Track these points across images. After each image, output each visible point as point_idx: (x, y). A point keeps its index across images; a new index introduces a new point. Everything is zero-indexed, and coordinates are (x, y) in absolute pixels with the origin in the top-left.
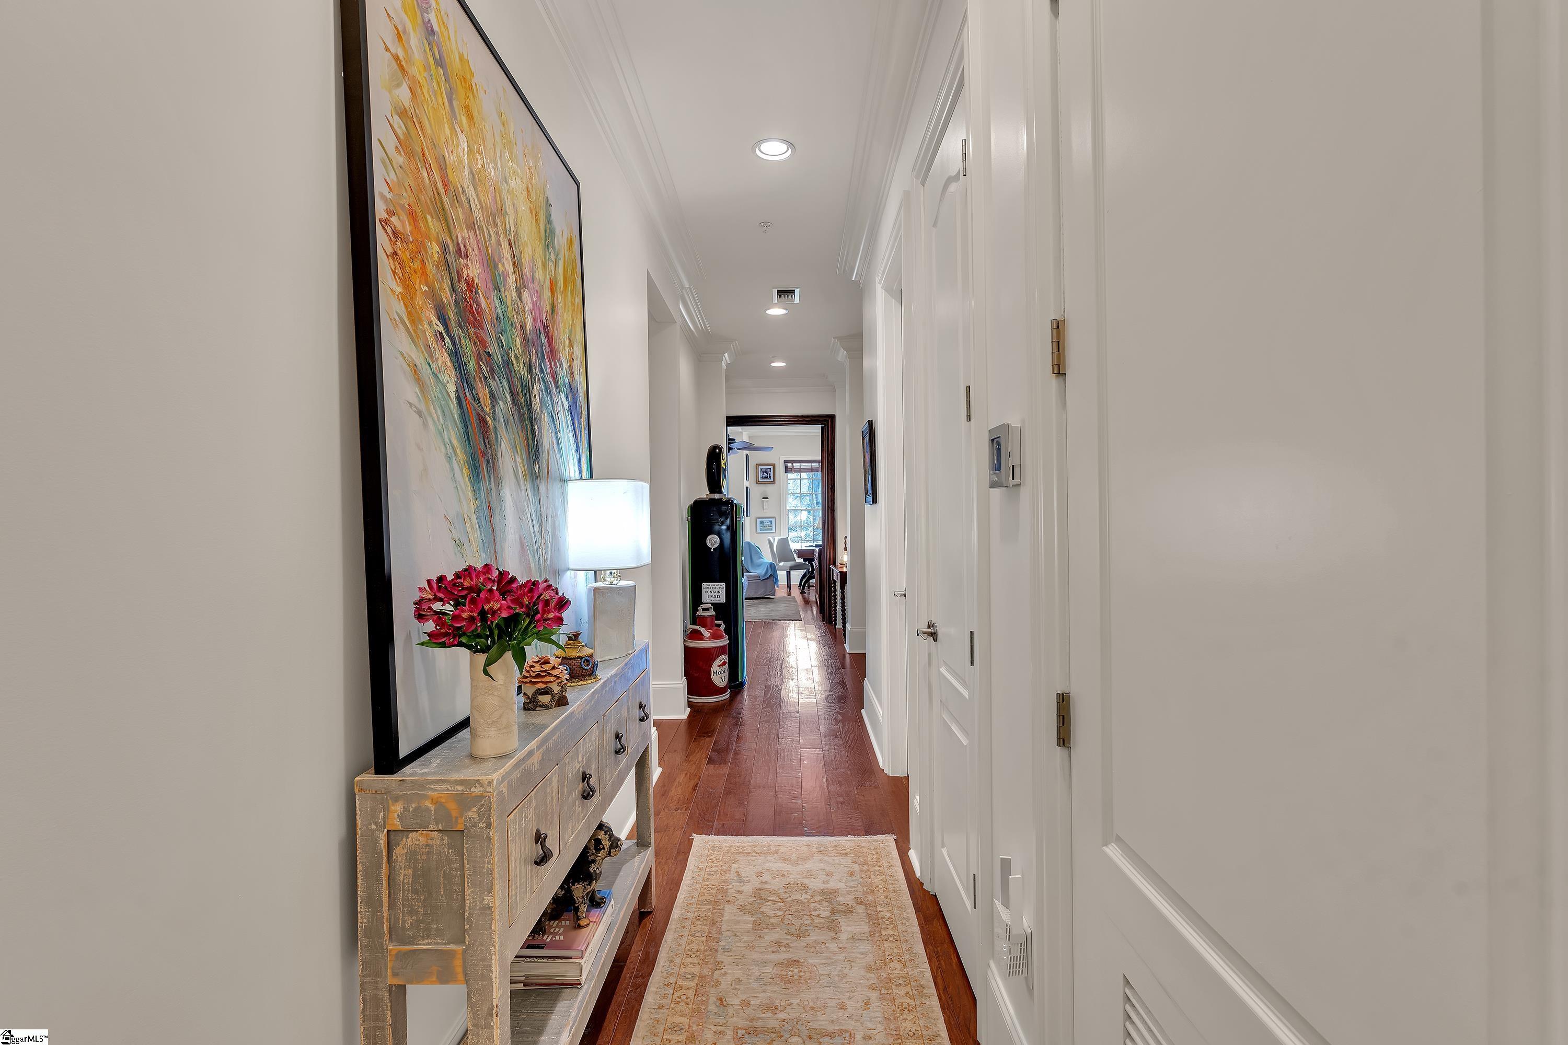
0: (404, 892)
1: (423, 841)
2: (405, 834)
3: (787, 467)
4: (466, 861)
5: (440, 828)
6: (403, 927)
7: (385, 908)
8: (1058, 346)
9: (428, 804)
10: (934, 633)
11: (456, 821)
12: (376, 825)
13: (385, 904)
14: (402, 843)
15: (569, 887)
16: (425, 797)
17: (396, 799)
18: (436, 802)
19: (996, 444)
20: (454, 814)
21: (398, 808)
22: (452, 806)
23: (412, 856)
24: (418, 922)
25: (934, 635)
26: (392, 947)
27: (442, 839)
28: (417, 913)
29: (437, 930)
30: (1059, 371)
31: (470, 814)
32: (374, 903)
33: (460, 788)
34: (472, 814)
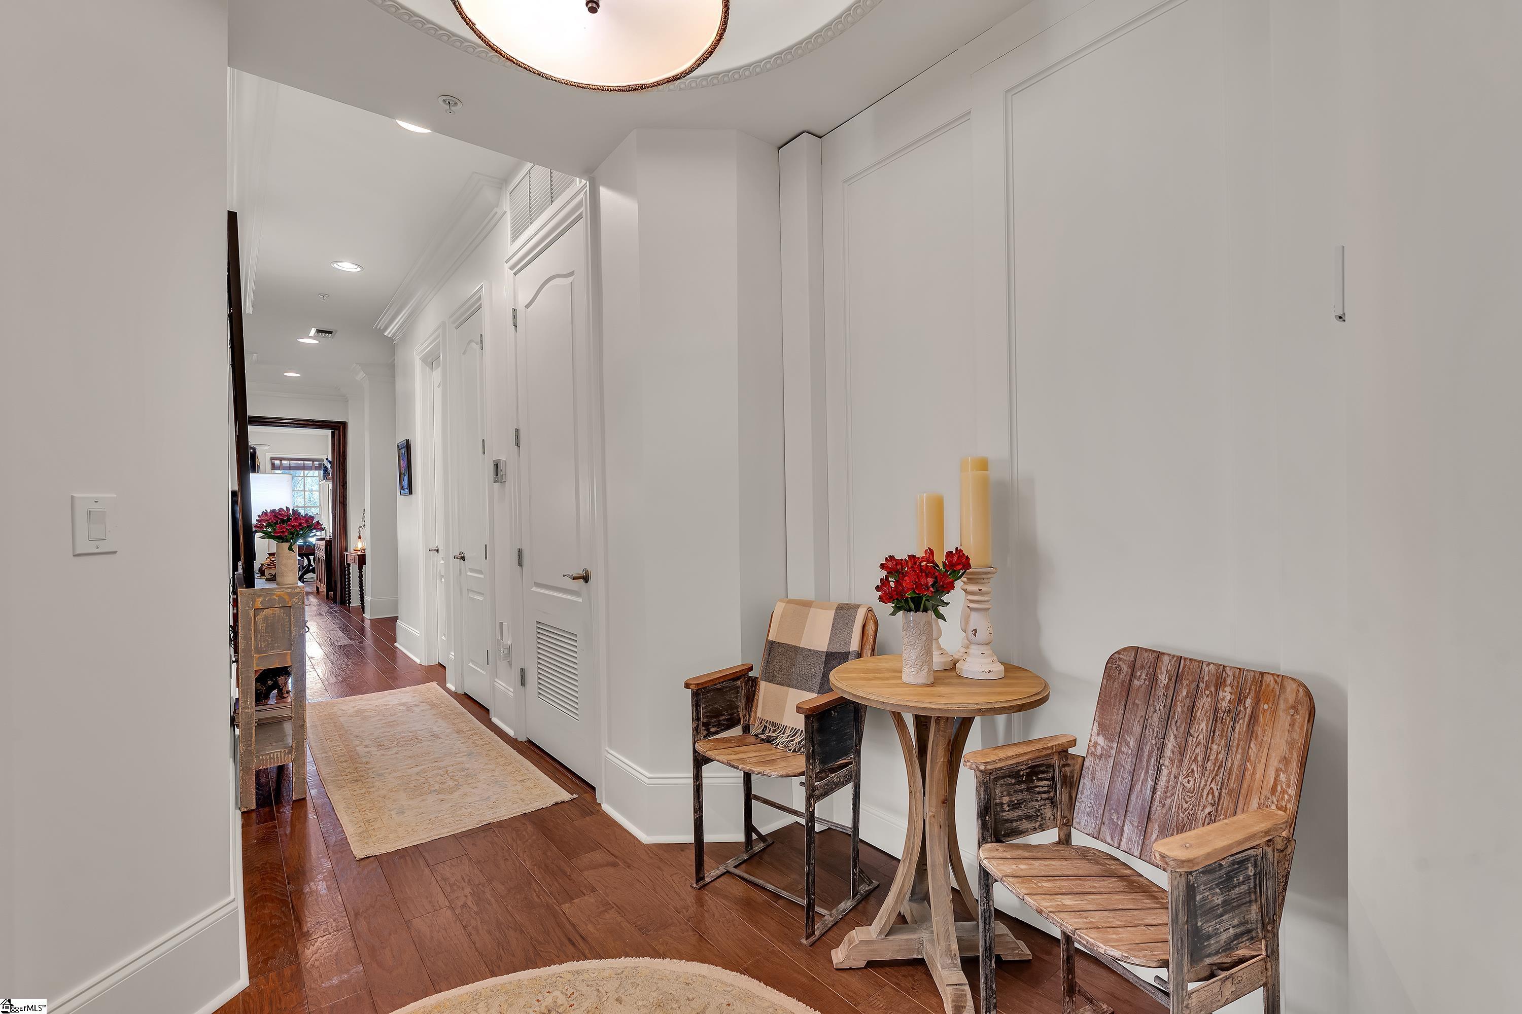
0: (261, 633)
1: (271, 612)
2: (262, 610)
3: (274, 464)
4: (292, 618)
5: (281, 606)
6: (261, 647)
7: (253, 640)
8: (517, 437)
9: (275, 597)
10: (464, 557)
11: (288, 603)
12: (248, 607)
13: (253, 638)
14: (261, 614)
15: (276, 679)
16: (274, 594)
17: (259, 596)
18: (279, 596)
19: (496, 466)
20: (287, 600)
21: (261, 599)
22: (286, 597)
23: (265, 619)
24: (268, 644)
25: (463, 558)
26: (257, 656)
27: (280, 611)
28: (268, 641)
29: (278, 646)
30: (518, 445)
31: (294, 600)
32: (247, 639)
33: (290, 590)
34: (295, 599)
